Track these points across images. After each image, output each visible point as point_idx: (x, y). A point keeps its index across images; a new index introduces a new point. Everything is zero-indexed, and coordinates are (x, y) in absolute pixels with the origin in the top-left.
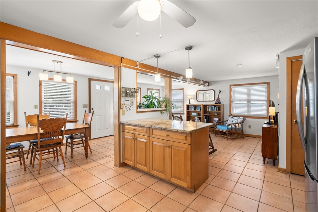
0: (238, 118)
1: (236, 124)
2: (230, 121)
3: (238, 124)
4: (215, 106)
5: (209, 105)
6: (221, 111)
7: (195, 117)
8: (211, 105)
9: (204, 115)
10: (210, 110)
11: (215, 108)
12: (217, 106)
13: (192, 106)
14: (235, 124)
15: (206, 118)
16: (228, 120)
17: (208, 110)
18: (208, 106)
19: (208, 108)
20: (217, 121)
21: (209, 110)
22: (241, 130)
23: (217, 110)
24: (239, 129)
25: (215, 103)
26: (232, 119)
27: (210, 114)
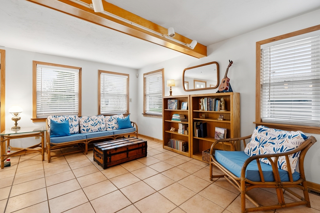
0: (283, 132)
1: (277, 156)
2: (256, 140)
3: (284, 157)
4: (218, 98)
5: (203, 97)
6: (231, 112)
7: (178, 123)
8: (207, 97)
9: (194, 121)
10: (206, 110)
11: (218, 102)
12: (222, 99)
13: (173, 101)
14: (274, 155)
15: (198, 127)
16: (250, 137)
17: (202, 108)
18: (201, 100)
19: (203, 104)
20: (221, 136)
21: (203, 110)
22: (296, 177)
23: (223, 107)
24: (288, 173)
25: (218, 92)
26: (262, 136)
27: (206, 118)
